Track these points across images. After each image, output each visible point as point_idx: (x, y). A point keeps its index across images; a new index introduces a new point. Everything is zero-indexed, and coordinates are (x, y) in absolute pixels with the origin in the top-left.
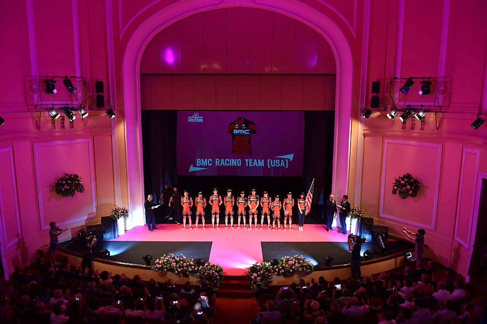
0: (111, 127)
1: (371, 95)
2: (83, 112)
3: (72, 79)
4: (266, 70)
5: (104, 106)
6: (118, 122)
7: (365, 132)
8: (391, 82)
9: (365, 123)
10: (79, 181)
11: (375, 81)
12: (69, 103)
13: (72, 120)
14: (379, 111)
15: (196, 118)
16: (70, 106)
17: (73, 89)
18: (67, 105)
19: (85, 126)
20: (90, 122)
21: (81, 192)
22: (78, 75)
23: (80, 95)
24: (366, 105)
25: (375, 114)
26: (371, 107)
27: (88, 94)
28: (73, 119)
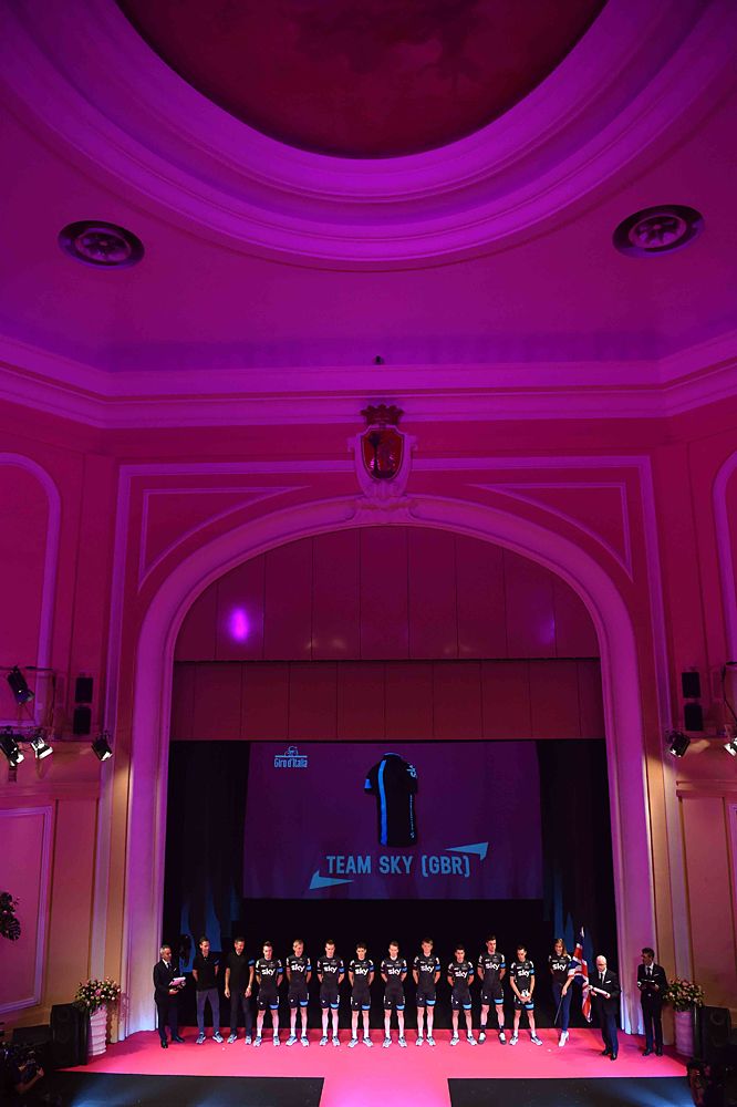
0: (100, 780)
1: (682, 702)
2: (41, 746)
3: (28, 672)
4: (447, 651)
5: (88, 732)
6: (116, 766)
7: (682, 787)
8: (724, 674)
9: (678, 767)
10: (10, 909)
11: (689, 671)
12: (14, 724)
13: (15, 763)
14: (704, 738)
15: (293, 760)
16: (15, 732)
17: (27, 692)
18: (8, 728)
19: (41, 776)
20: (54, 767)
21: (11, 938)
22: (42, 664)
23: (39, 707)
24: (675, 726)
25: (698, 746)
26: (687, 729)
27: (57, 705)
28: (18, 761)
